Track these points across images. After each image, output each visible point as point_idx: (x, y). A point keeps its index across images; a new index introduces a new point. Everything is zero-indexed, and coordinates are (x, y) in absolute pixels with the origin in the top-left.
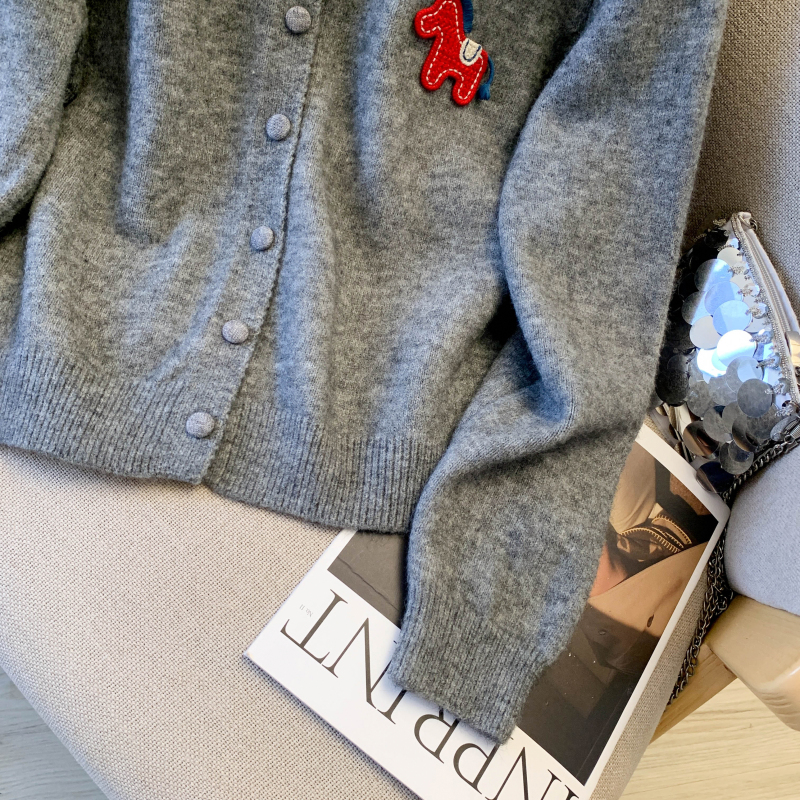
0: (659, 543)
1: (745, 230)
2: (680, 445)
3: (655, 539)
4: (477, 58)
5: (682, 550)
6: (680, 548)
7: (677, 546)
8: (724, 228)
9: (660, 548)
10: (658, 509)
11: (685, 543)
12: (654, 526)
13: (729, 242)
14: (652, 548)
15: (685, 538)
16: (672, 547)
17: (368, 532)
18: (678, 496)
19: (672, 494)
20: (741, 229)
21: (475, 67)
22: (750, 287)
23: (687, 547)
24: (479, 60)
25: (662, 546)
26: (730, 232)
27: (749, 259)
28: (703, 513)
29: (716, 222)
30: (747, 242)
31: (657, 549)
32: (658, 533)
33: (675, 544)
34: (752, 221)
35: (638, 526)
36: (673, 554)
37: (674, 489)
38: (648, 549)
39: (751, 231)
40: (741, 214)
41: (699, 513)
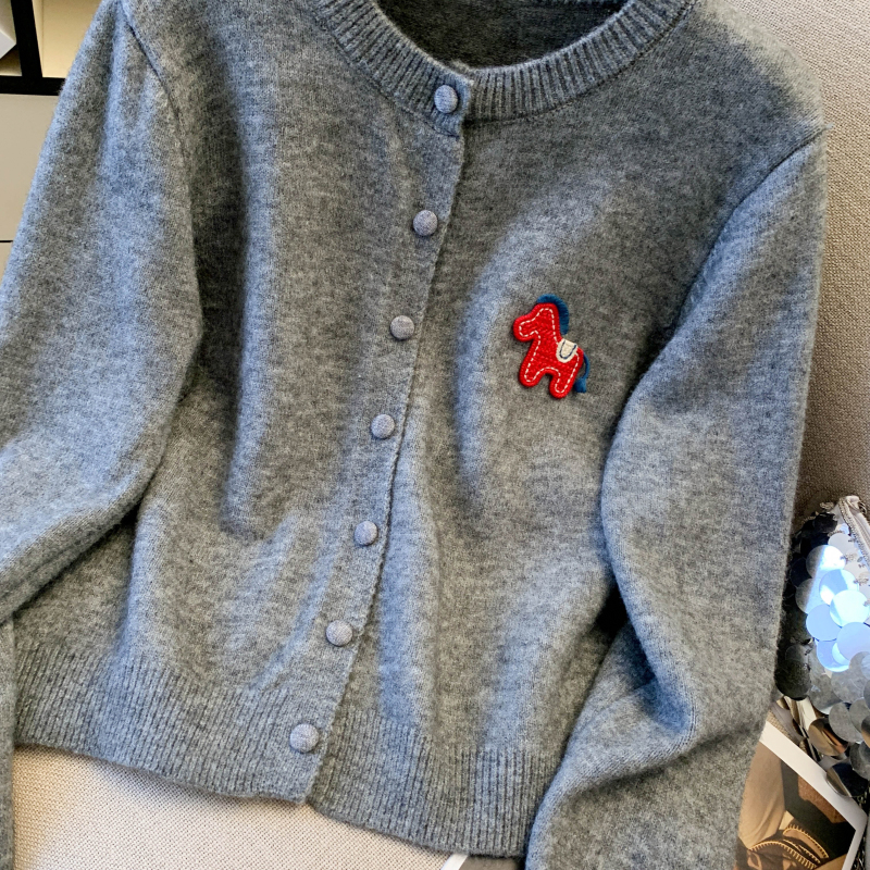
0: (793, 859)
1: (855, 515)
2: (806, 742)
3: (788, 854)
4: (573, 355)
5: (819, 865)
6: (815, 863)
7: (813, 861)
8: (832, 512)
9: (794, 864)
10: (788, 818)
11: (821, 856)
12: (787, 838)
13: (838, 528)
14: (785, 864)
15: (822, 852)
16: (808, 863)
17: (480, 856)
18: (809, 802)
19: (801, 800)
20: (850, 514)
21: (571, 364)
22: (865, 576)
23: (824, 861)
24: (575, 358)
25: (796, 861)
26: (838, 517)
27: (861, 546)
28: (838, 821)
29: (823, 505)
30: (857, 528)
31: (791, 866)
32: (790, 846)
34: (860, 505)
35: (767, 840)
37: (803, 794)
38: (782, 866)
39: (861, 515)
40: (849, 498)
41: (833, 820)
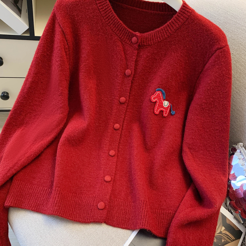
0: (225, 239)
1: (242, 148)
3: (223, 237)
5: (232, 241)
6: (231, 240)
9: (225, 240)
10: (223, 228)
11: (233, 239)
12: (223, 233)
13: (237, 151)
14: (223, 241)
15: (233, 238)
16: (229, 240)
18: (229, 224)
19: (227, 223)
20: (240, 147)
22: (244, 163)
23: (234, 240)
25: (226, 240)
26: (237, 148)
27: (243, 156)
28: (238, 230)
29: (233, 145)
30: (242, 151)
31: (224, 241)
32: (225, 236)
33: (230, 239)
34: (243, 145)
36: (230, 242)
37: (228, 222)
38: (222, 241)
39: (243, 148)
40: (240, 143)
41: (236, 229)
